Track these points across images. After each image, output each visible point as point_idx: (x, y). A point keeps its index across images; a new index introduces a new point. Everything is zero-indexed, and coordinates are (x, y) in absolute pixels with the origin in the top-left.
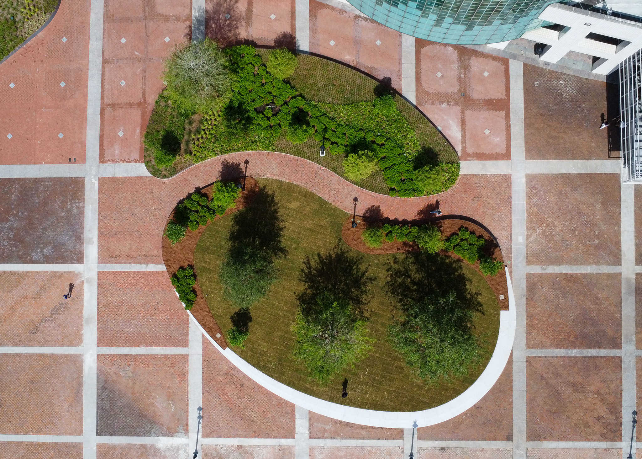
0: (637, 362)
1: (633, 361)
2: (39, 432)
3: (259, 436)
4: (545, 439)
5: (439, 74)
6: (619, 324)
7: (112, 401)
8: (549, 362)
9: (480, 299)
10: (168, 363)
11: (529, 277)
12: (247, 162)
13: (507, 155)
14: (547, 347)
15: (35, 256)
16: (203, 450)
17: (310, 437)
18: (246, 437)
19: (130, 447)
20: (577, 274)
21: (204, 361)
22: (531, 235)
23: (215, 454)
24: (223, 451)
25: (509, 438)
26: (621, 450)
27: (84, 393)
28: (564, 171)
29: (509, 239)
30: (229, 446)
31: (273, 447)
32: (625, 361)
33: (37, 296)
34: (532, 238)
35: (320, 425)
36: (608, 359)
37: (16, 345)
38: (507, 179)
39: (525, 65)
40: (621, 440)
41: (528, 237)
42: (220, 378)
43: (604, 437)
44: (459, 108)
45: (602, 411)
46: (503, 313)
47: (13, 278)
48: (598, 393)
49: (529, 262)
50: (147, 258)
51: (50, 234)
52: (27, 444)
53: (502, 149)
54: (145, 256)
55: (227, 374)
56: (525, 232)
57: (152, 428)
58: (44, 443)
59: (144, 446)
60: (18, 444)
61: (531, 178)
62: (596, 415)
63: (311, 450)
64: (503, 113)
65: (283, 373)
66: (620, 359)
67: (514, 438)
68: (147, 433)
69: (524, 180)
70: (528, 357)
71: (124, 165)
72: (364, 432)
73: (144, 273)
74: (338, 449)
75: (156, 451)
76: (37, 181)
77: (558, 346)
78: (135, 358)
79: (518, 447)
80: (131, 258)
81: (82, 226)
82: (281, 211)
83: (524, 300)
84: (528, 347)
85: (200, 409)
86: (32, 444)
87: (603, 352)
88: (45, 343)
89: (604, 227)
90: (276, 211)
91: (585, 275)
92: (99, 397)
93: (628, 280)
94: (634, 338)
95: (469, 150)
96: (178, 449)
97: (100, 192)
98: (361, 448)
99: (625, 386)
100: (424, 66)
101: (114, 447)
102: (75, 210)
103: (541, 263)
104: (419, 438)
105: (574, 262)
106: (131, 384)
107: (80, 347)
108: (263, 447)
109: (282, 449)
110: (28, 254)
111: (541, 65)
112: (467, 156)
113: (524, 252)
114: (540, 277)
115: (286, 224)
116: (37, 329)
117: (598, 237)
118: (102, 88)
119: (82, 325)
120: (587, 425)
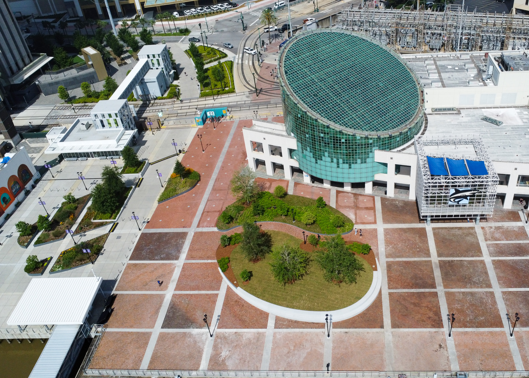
0: (445, 294)
1: (443, 294)
3: (247, 328)
4: (401, 327)
5: (346, 201)
6: (433, 278)
7: (174, 313)
8: (400, 295)
9: (363, 267)
10: (208, 297)
11: (387, 262)
12: (261, 225)
13: (375, 222)
14: (398, 289)
15: (156, 258)
16: (216, 334)
17: (275, 328)
18: (240, 328)
19: (177, 333)
20: (410, 261)
21: (226, 296)
22: (387, 248)
23: (222, 336)
24: (227, 335)
25: (382, 327)
26: (444, 332)
27: (160, 310)
28: (400, 227)
29: (377, 249)
30: (230, 332)
31: (254, 333)
32: (439, 294)
33: (152, 272)
34: (389, 248)
35: (280, 322)
36: (430, 293)
37: (134, 290)
38: (375, 230)
39: (381, 198)
40: (443, 327)
41: (386, 249)
42: (233, 303)
43: (433, 326)
44: (354, 210)
45: (431, 314)
46: (375, 272)
47: (143, 265)
48: (427, 307)
49: (387, 257)
51: (166, 250)
52: (123, 332)
53: (373, 221)
54: (208, 257)
55: (236, 301)
56: (384, 247)
57: (192, 325)
58: (132, 332)
59: (185, 333)
60: (118, 333)
61: (386, 230)
62: (427, 316)
63: (275, 334)
64: (373, 211)
65: (264, 296)
66: (437, 293)
67: (384, 327)
68: (189, 327)
69: (383, 230)
70: (389, 293)
71: (207, 228)
72: (304, 325)
73: (205, 263)
74: (289, 333)
75: (190, 335)
76: (167, 234)
77: (404, 288)
78: (191, 295)
79: (387, 331)
80: (201, 258)
81: (182, 247)
83: (386, 271)
84: (389, 288)
85: (219, 316)
86: (125, 332)
87: (427, 290)
88: (149, 290)
89: (421, 245)
91: (414, 262)
92: (168, 311)
93: (435, 263)
94: (442, 284)
95: (358, 221)
96: (203, 334)
97: (194, 237)
98: (302, 332)
99: (441, 303)
100: (339, 199)
101: (168, 334)
102: (181, 242)
103: (392, 257)
104: (333, 328)
105: (408, 257)
106: (186, 306)
107: (166, 291)
108: (249, 333)
109: (258, 333)
110: (154, 257)
111: (388, 198)
112: (357, 223)
113: (385, 254)
114: (393, 262)
116: (147, 284)
117: (418, 248)
118: (205, 207)
119: (169, 283)
120: (423, 321)
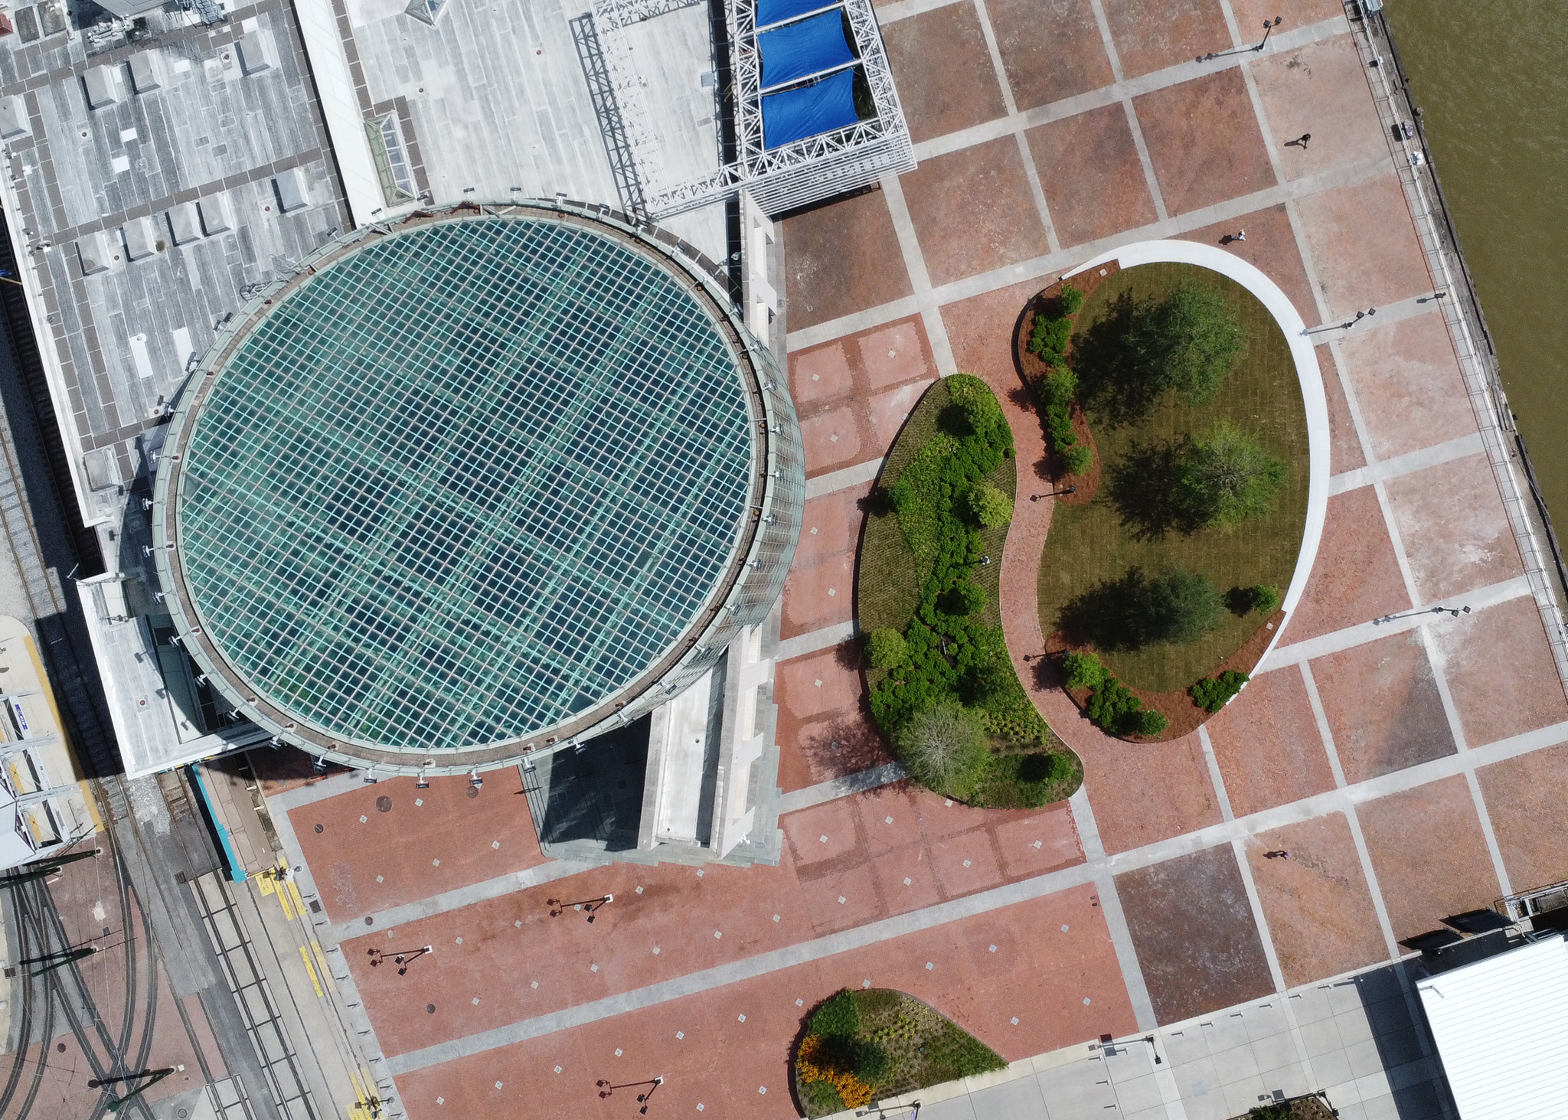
0: (1133, 77)
1: (1133, 82)
2: (1479, 834)
3: (1386, 533)
4: (1268, 163)
5: (834, 438)
6: (1091, 113)
7: (1407, 745)
8: (1167, 188)
9: (1114, 299)
10: (1328, 684)
11: (1065, 244)
12: (1027, 658)
13: (916, 319)
14: (1149, 195)
15: (1241, 914)
16: (1429, 601)
17: (1365, 464)
18: (1392, 550)
19: (1458, 703)
20: (1043, 186)
21: (1310, 637)
22: (1011, 258)
23: (1429, 585)
24: (1422, 575)
25: (1281, 208)
26: (1251, 63)
27: (1406, 788)
28: (915, 241)
29: (1023, 285)
30: (1412, 569)
31: (1395, 510)
32: (1135, 92)
33: (1295, 893)
34: (1014, 255)
35: (1345, 457)
36: (1140, 114)
37: (1371, 903)
38: (946, 310)
39: (789, 330)
40: (1238, 67)
41: (1014, 262)
42: (1326, 608)
43: (1242, 89)
44: (871, 399)
45: (1208, 101)
46: (1123, 265)
47: (1280, 935)
48: (1187, 114)
49: (1046, 250)
50: (1197, 756)
51: (1204, 902)
52: (1501, 847)
53: (909, 328)
54: (1193, 759)
55: (1317, 601)
56: (1008, 267)
57: (1422, 680)
58: (1493, 823)
59: (1452, 683)
60: (1507, 859)
61: (937, 280)
62: (1217, 107)
63: (1380, 458)
64: (862, 341)
65: (1293, 525)
66: (1134, 99)
67: (1280, 202)
68: (1432, 684)
69: (942, 288)
70: (1170, 216)
71: (1080, 827)
72: (1335, 397)
73: (1217, 754)
74: (1368, 423)
75: (1452, 666)
76: (1138, 942)
77: (1144, 182)
78: (1336, 732)
79: (1290, 194)
80: (1204, 778)
81: (1179, 860)
82: (1080, 592)
83: (1098, 242)
84: (1156, 219)
85: (1376, 622)
86: (1499, 839)
87: (1133, 123)
88: (1356, 863)
89: (972, 169)
90: (1082, 599)
91: (1042, 175)
92: (1404, 766)
93: (1030, 119)
94: (1103, 90)
95: (923, 369)
96: (1440, 636)
97: (1126, 848)
98: (1357, 393)
99: (1168, 83)
100: (828, 461)
101: (1466, 724)
102: (1162, 876)
103: (1042, 236)
104: (1320, 322)
105: (1028, 194)
106: (1371, 727)
107: (1346, 812)
108: (1399, 524)
109: (1393, 497)
110: (1242, 924)
111: (784, 310)
112: (932, 370)
113: (1035, 260)
114: (1061, 230)
115: (1095, 580)
116: (1341, 881)
117: (987, 174)
118: (982, 890)
119: (1315, 819)
120: (1233, 115)
